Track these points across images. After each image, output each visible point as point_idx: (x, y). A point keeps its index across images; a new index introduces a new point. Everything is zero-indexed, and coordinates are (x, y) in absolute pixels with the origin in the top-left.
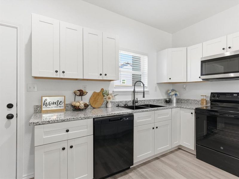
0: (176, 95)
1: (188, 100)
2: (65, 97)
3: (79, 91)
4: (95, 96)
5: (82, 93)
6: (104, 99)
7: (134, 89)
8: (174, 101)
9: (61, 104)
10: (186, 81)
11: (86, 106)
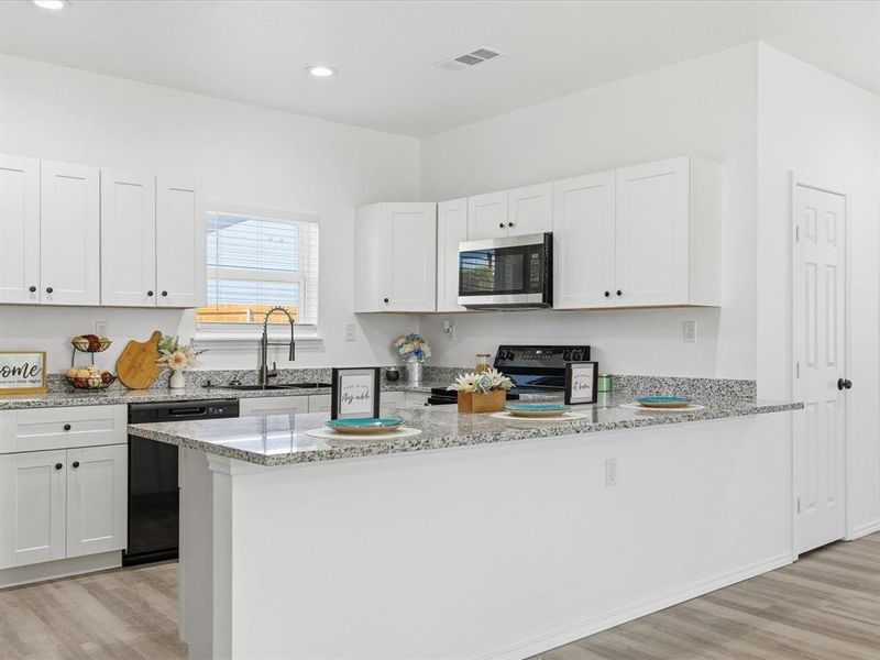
0: (418, 352)
2: (45, 354)
3: (85, 337)
4: (134, 352)
5: (95, 345)
6: (160, 363)
7: (265, 335)
8: (416, 374)
9: (34, 373)
10: (433, 310)
11: (108, 379)
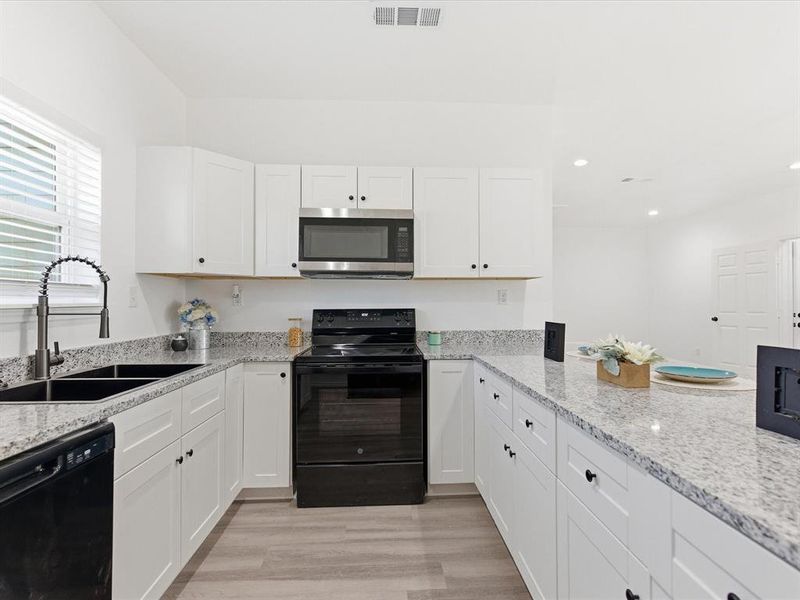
0: (209, 319)
1: (246, 336)
7: (44, 298)
8: (203, 342)
10: (252, 275)
